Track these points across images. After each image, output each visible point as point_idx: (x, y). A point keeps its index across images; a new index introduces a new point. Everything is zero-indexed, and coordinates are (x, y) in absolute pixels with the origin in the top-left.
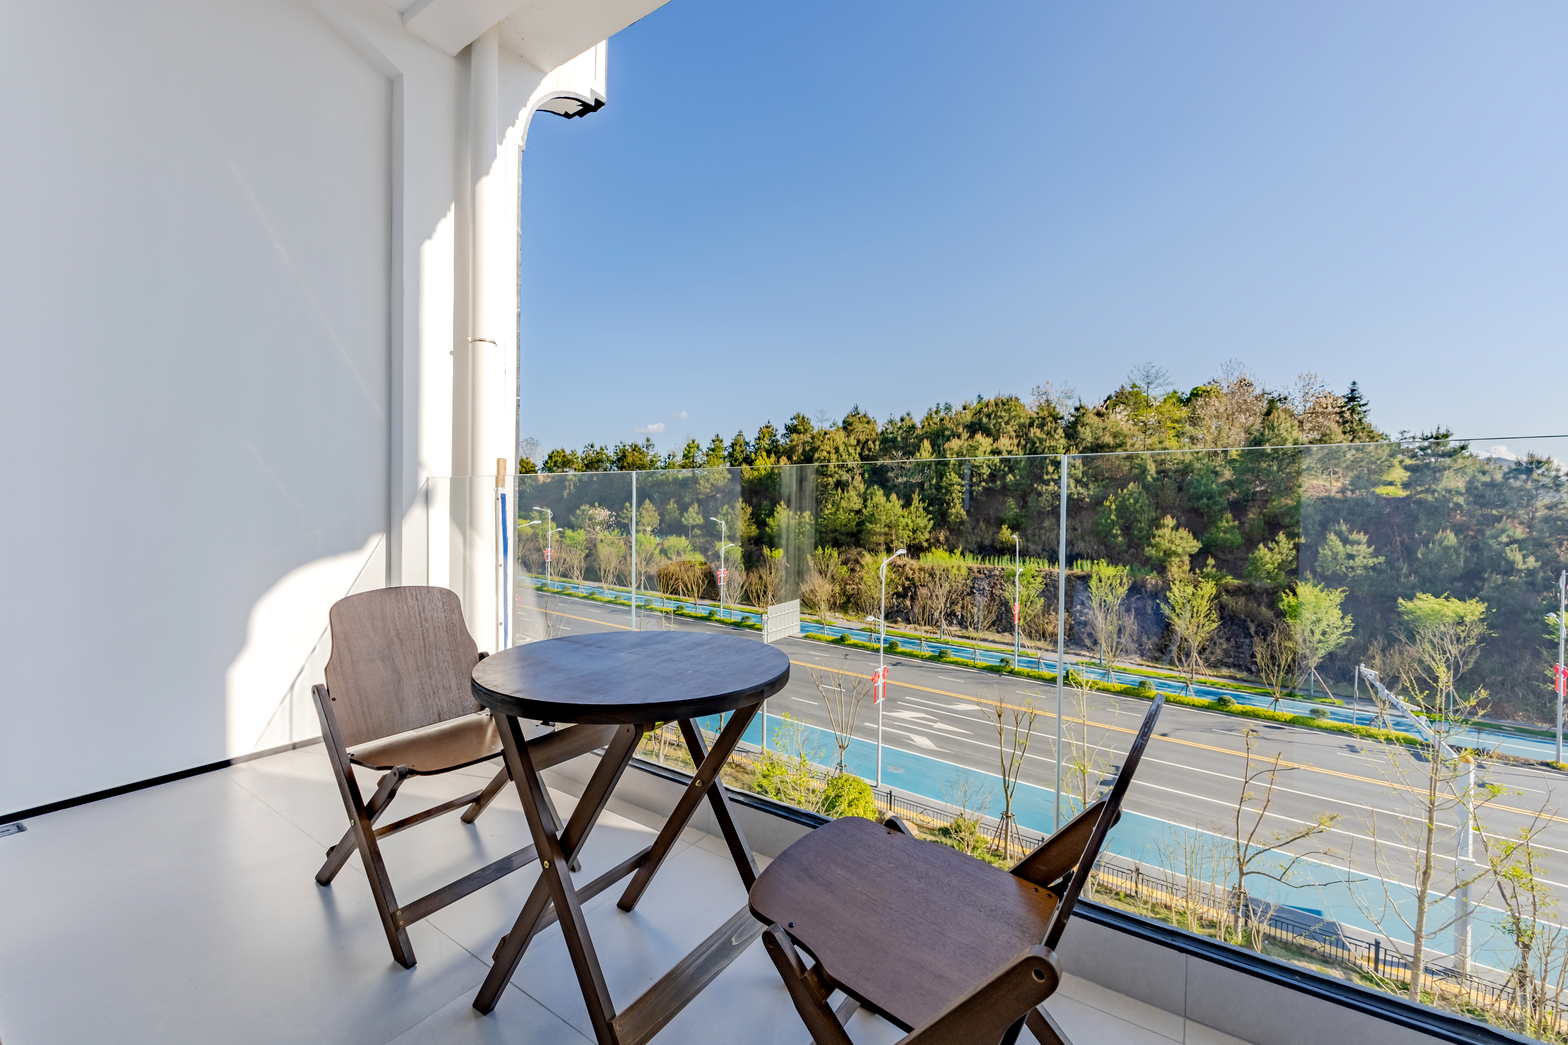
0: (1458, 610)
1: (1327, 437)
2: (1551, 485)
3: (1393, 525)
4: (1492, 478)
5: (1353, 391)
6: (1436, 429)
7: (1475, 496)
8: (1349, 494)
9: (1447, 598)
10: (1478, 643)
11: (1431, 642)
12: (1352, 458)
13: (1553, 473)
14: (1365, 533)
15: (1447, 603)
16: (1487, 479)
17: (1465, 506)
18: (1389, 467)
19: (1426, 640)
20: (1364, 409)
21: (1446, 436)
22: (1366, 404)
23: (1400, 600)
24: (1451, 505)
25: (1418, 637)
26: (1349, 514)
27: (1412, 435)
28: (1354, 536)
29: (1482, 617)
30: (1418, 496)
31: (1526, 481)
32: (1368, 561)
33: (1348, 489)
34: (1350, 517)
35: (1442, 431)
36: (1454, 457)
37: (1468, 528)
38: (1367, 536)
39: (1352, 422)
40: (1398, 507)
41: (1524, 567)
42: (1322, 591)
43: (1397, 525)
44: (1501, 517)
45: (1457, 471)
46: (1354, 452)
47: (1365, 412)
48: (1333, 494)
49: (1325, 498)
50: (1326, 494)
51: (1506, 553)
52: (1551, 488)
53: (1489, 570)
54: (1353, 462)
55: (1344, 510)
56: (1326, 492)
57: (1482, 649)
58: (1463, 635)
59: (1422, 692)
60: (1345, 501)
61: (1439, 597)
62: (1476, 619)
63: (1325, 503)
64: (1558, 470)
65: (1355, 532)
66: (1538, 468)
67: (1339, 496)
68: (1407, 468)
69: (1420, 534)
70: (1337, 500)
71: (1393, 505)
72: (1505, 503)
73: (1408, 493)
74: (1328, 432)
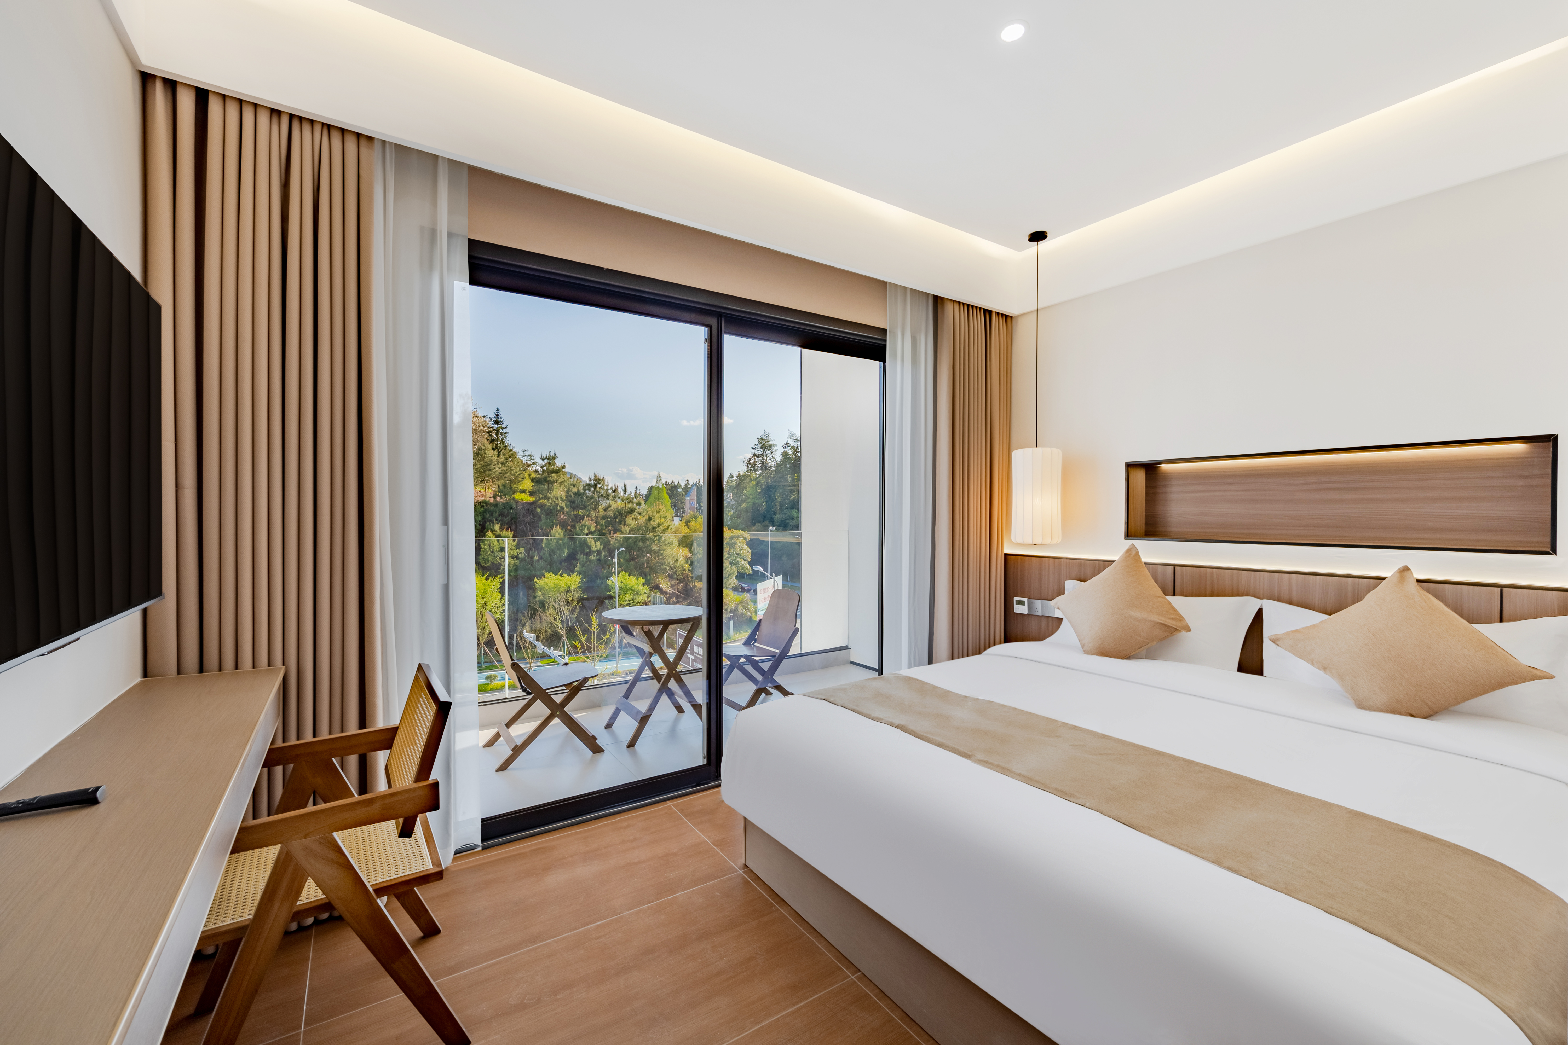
0: (568, 582)
1: (483, 452)
2: (605, 495)
3: (526, 523)
4: (578, 489)
5: (497, 415)
6: (549, 453)
7: (570, 502)
8: (498, 499)
9: (561, 575)
10: (578, 603)
11: (554, 607)
12: (500, 471)
13: (606, 487)
14: (511, 530)
15: (561, 578)
16: (575, 490)
17: (566, 508)
18: (523, 478)
19: (551, 606)
20: (505, 431)
21: (554, 458)
22: (506, 428)
23: (536, 580)
24: (559, 508)
25: (546, 605)
26: (499, 515)
27: (530, 454)
28: (504, 533)
29: (579, 585)
30: (540, 501)
31: (594, 492)
32: (514, 552)
33: (498, 495)
34: (500, 518)
35: (552, 454)
36: (559, 474)
37: (567, 524)
38: (512, 533)
39: (497, 441)
40: (529, 510)
41: (596, 549)
42: (487, 579)
43: (529, 523)
44: (583, 516)
45: (561, 483)
46: (500, 466)
47: (505, 433)
48: (488, 499)
49: (483, 502)
50: (483, 499)
51: (587, 541)
52: (605, 497)
53: (580, 553)
54: (500, 473)
55: (496, 512)
56: (482, 497)
57: (580, 607)
58: (570, 599)
59: (584, 635)
60: (496, 505)
61: (557, 575)
62: (576, 587)
63: (482, 506)
64: (607, 486)
65: (505, 530)
66: (599, 484)
67: (492, 500)
68: (532, 480)
69: (542, 529)
70: (491, 504)
71: (526, 508)
72: (585, 507)
73: (534, 499)
74: (483, 448)
